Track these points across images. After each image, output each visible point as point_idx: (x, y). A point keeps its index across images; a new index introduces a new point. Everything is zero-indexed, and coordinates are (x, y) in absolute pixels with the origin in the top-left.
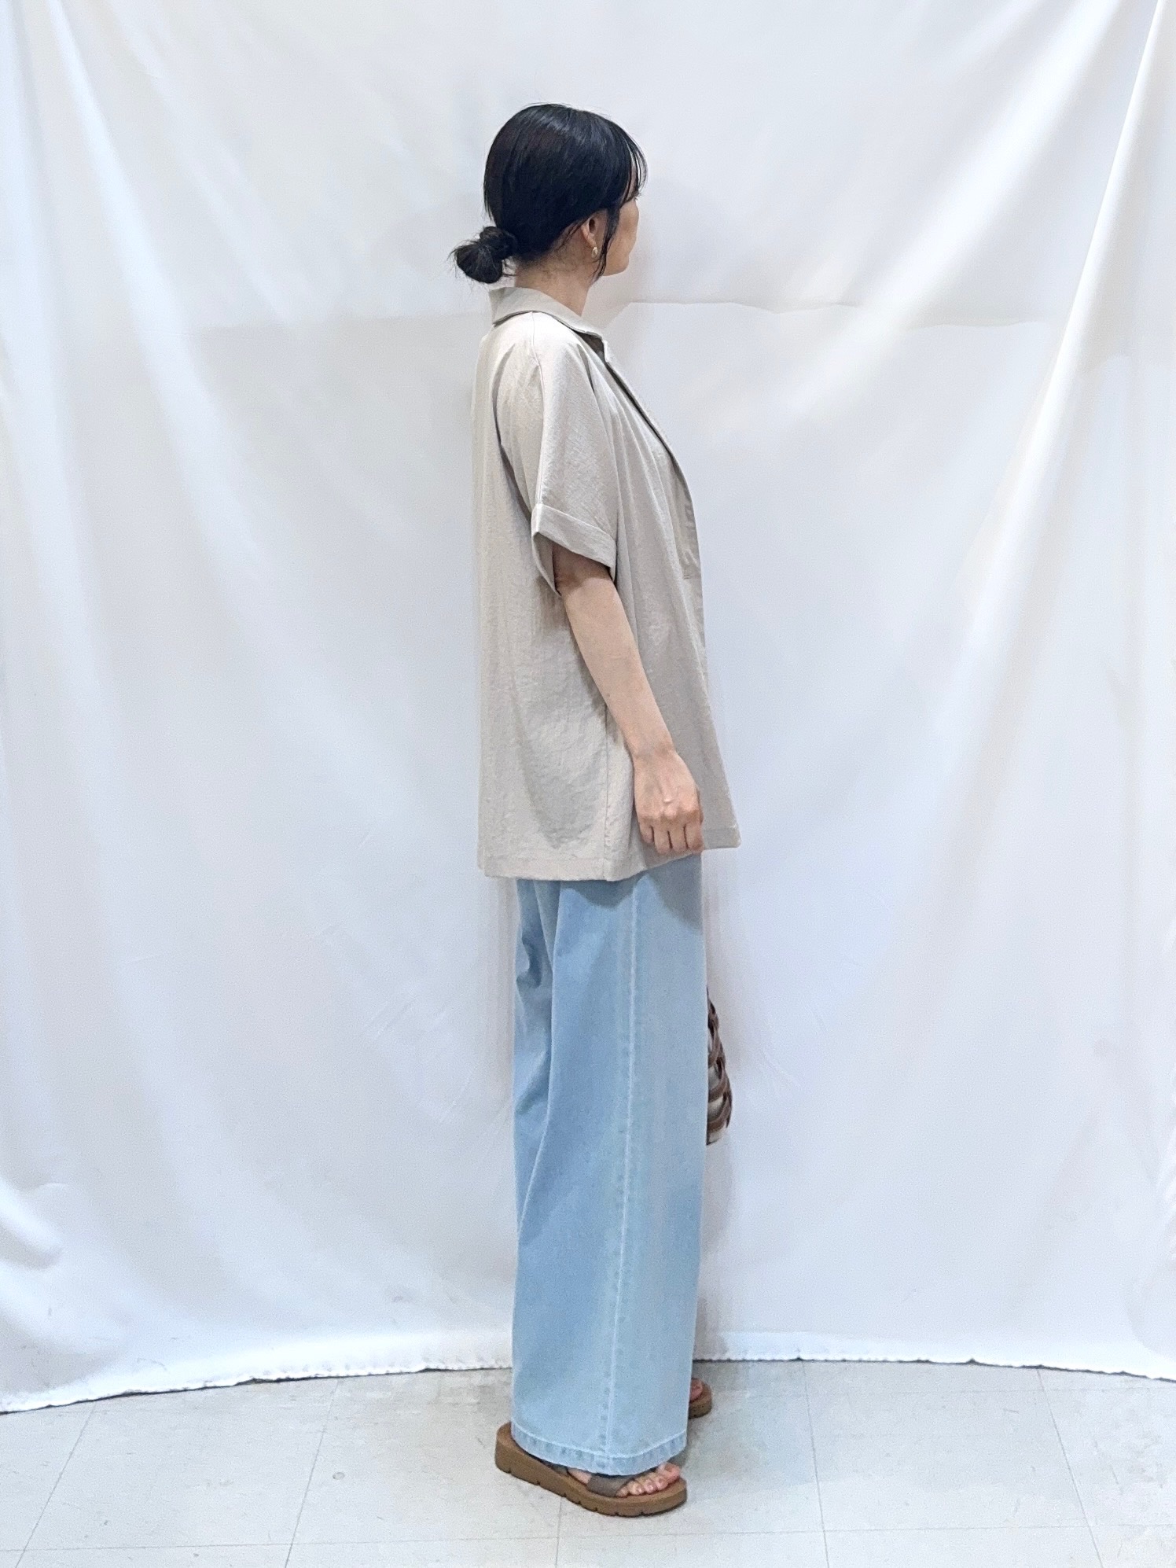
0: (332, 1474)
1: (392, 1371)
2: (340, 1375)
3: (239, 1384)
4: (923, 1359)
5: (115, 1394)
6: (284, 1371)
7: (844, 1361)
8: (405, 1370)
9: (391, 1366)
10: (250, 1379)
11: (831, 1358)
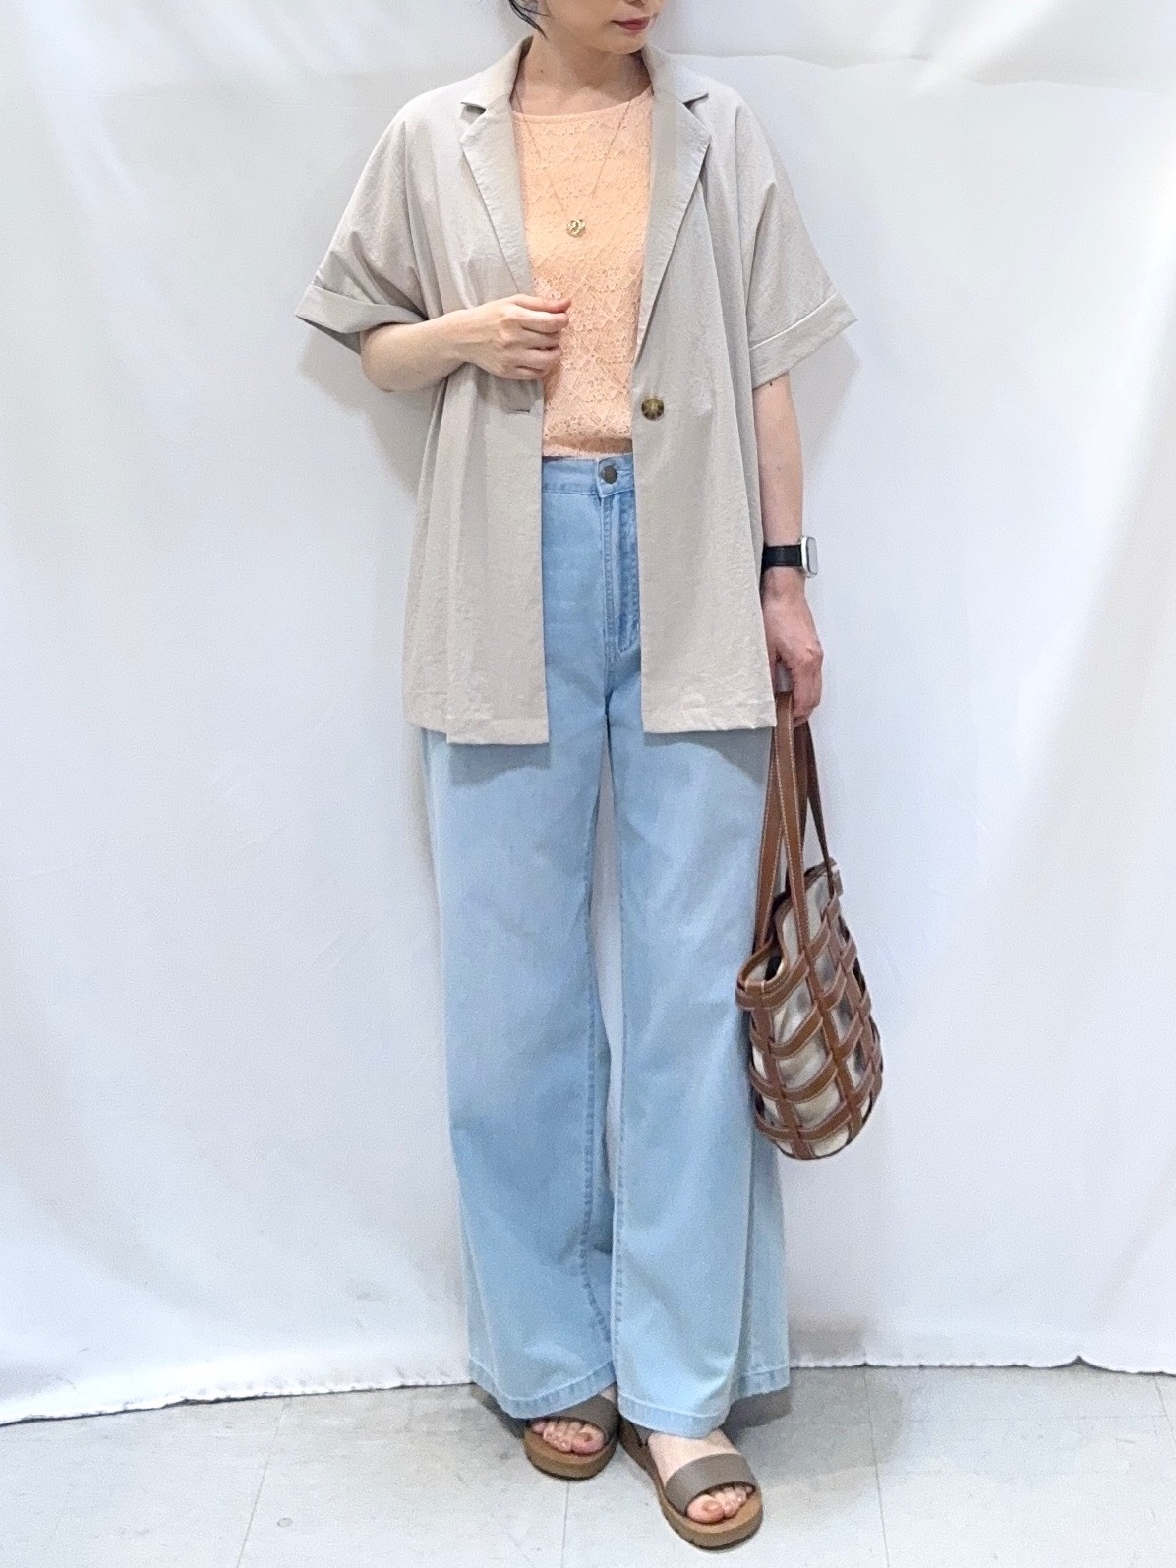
0: (278, 1520)
1: (359, 1387)
2: (295, 1394)
3: (167, 1406)
4: (1020, 1363)
5: (12, 1420)
6: (224, 1389)
7: (922, 1367)
8: (375, 1386)
9: (358, 1381)
10: (181, 1399)
11: (905, 1363)
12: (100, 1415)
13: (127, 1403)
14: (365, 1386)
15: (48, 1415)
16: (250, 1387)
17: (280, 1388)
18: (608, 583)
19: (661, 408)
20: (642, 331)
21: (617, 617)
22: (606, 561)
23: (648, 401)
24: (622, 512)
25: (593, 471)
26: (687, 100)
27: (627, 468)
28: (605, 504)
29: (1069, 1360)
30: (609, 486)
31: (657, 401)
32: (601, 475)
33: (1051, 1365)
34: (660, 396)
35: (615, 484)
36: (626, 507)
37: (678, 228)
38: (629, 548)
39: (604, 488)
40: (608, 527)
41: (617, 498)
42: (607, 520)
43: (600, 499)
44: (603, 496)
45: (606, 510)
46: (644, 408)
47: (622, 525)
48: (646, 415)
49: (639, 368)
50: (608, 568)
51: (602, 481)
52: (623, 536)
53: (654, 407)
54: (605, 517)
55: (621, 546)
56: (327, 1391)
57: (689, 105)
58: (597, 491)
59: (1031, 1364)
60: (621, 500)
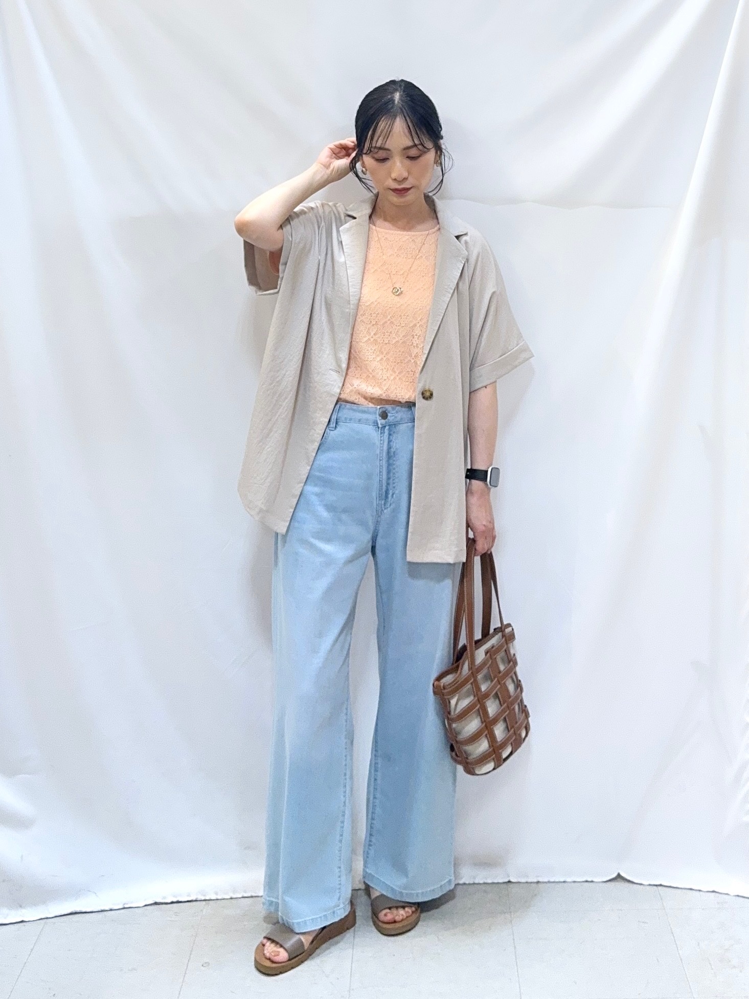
0: (202, 963)
2: (212, 899)
3: (146, 905)
4: (589, 880)
5: (66, 913)
6: (175, 896)
7: (538, 882)
8: (254, 894)
9: (245, 892)
10: (153, 902)
11: (529, 880)
12: (111, 910)
13: (124, 904)
14: (249, 895)
15: (84, 910)
16: (189, 895)
17: (204, 896)
18: (380, 472)
19: (432, 395)
20: (425, 354)
21: (384, 490)
22: (380, 460)
23: (426, 391)
24: (390, 435)
25: (375, 413)
26: (456, 235)
27: (393, 412)
28: (381, 430)
29: (614, 876)
30: (383, 421)
31: (429, 391)
32: (380, 415)
33: (605, 880)
34: (431, 389)
35: (386, 420)
36: (392, 433)
37: (447, 302)
38: (392, 454)
39: (381, 422)
40: (382, 442)
41: (387, 427)
42: (382, 438)
43: (379, 428)
44: (380, 426)
45: (381, 433)
46: (423, 394)
47: (389, 441)
48: (424, 398)
49: (422, 374)
50: (381, 464)
51: (380, 418)
52: (389, 448)
53: (428, 394)
54: (381, 437)
55: (388, 452)
56: (229, 897)
57: (458, 237)
58: (377, 424)
59: (595, 880)
60: (389, 428)
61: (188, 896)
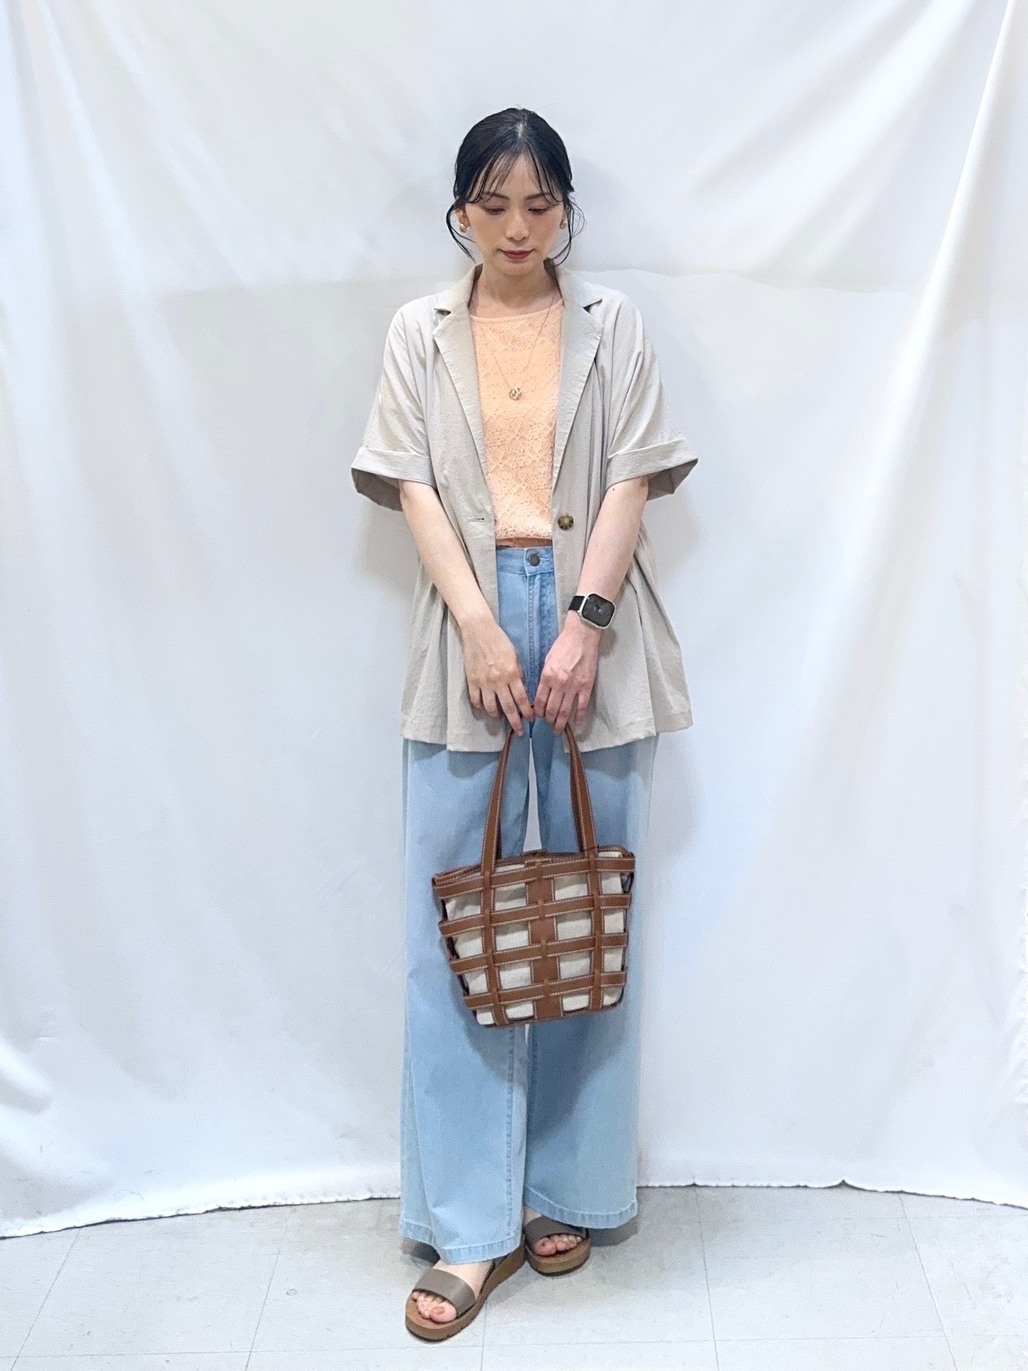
0: (287, 1290)
1: (341, 1199)
2: (295, 1203)
3: (207, 1212)
4: (802, 1184)
6: (246, 1200)
7: (734, 1186)
8: (351, 1198)
9: (340, 1195)
10: (217, 1207)
11: (722, 1184)
12: (161, 1217)
13: (178, 1209)
14: (345, 1198)
15: (122, 1217)
17: (285, 1199)
18: (531, 638)
19: (571, 521)
20: (557, 467)
22: (530, 621)
23: (562, 517)
24: (542, 587)
25: (522, 557)
26: (586, 304)
27: (547, 556)
28: (530, 581)
29: (836, 1183)
30: (533, 569)
31: (568, 516)
32: (527, 560)
33: (824, 1186)
34: (571, 514)
35: (538, 567)
36: (544, 584)
38: (546, 613)
39: (530, 569)
40: (531, 597)
41: (538, 577)
42: (531, 592)
43: (526, 577)
44: (528, 575)
45: (530, 585)
46: (559, 522)
47: (541, 596)
48: (562, 527)
49: (556, 494)
50: (531, 627)
51: (529, 564)
52: (542, 605)
53: (566, 521)
54: (530, 590)
57: (587, 308)
58: (524, 571)
59: (810, 1185)
60: (541, 579)
61: (264, 1199)
